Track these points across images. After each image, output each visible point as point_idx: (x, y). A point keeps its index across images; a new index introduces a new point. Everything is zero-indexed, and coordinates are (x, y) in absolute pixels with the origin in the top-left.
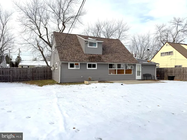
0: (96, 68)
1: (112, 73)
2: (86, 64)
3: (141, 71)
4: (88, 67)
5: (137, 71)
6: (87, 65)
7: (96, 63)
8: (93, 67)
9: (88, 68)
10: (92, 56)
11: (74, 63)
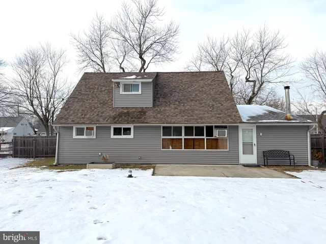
0: (131, 136)
1: (171, 147)
2: (110, 127)
3: (255, 142)
4: (114, 134)
5: (244, 144)
6: (110, 130)
7: (131, 126)
8: (124, 134)
9: (112, 136)
10: (125, 111)
11: (85, 127)
